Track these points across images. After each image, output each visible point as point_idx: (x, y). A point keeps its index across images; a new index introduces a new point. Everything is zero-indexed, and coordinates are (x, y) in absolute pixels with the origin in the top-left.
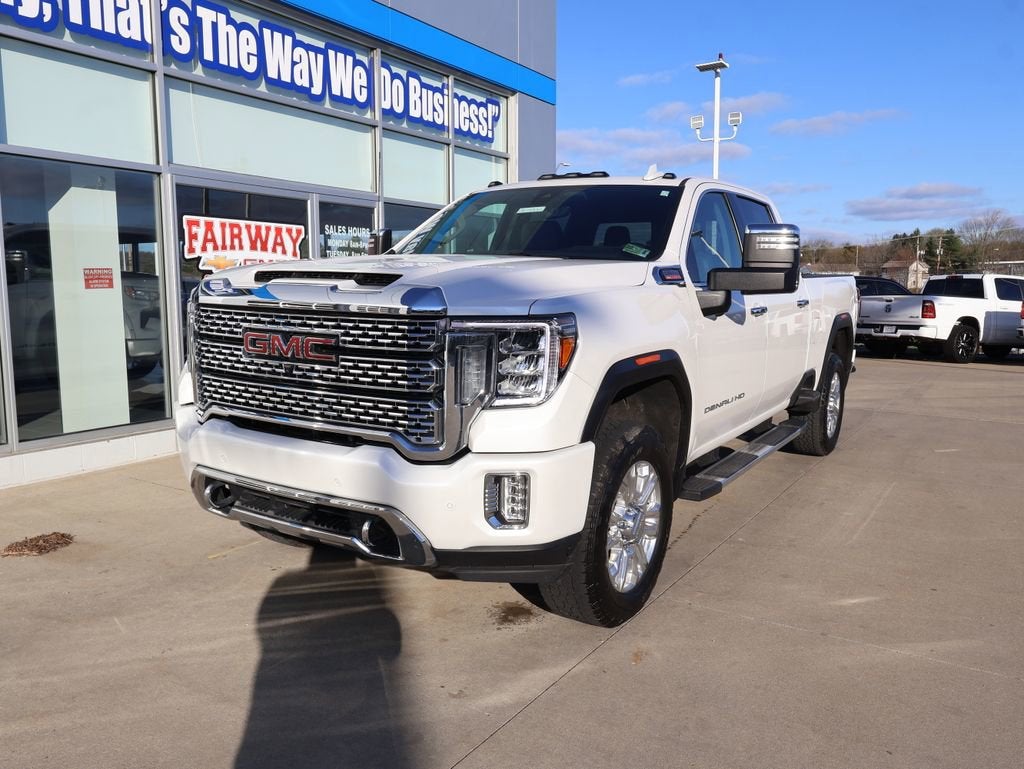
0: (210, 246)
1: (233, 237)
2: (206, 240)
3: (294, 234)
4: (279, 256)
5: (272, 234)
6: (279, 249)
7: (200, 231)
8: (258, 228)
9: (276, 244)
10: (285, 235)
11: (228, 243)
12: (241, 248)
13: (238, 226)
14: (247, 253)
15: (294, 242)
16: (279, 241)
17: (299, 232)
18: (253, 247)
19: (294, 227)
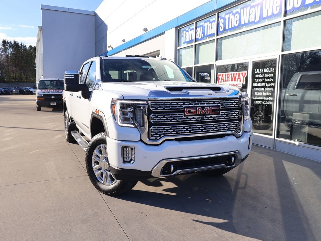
0: (222, 81)
1: (228, 77)
2: (222, 79)
3: (244, 75)
4: (239, 82)
5: (237, 75)
6: (239, 80)
7: (220, 77)
8: (234, 74)
9: (238, 78)
10: (241, 75)
11: (226, 80)
12: (229, 81)
13: (229, 74)
14: (231, 82)
15: (244, 77)
16: (239, 77)
17: (245, 74)
18: (232, 80)
19: (244, 72)
